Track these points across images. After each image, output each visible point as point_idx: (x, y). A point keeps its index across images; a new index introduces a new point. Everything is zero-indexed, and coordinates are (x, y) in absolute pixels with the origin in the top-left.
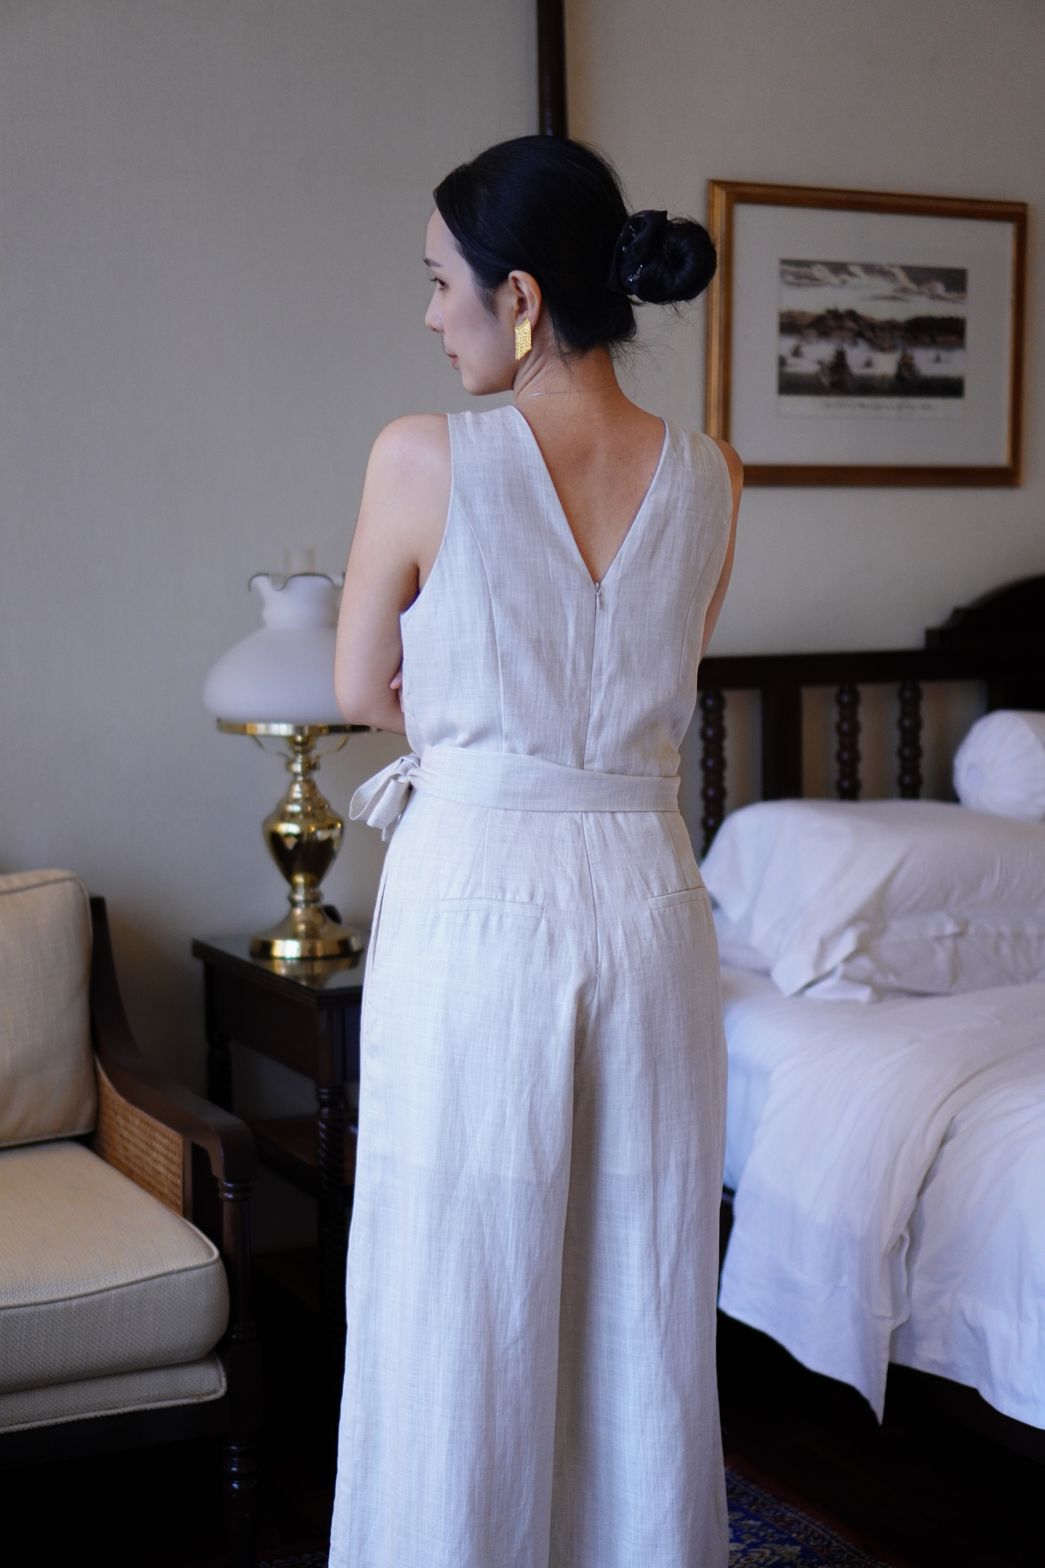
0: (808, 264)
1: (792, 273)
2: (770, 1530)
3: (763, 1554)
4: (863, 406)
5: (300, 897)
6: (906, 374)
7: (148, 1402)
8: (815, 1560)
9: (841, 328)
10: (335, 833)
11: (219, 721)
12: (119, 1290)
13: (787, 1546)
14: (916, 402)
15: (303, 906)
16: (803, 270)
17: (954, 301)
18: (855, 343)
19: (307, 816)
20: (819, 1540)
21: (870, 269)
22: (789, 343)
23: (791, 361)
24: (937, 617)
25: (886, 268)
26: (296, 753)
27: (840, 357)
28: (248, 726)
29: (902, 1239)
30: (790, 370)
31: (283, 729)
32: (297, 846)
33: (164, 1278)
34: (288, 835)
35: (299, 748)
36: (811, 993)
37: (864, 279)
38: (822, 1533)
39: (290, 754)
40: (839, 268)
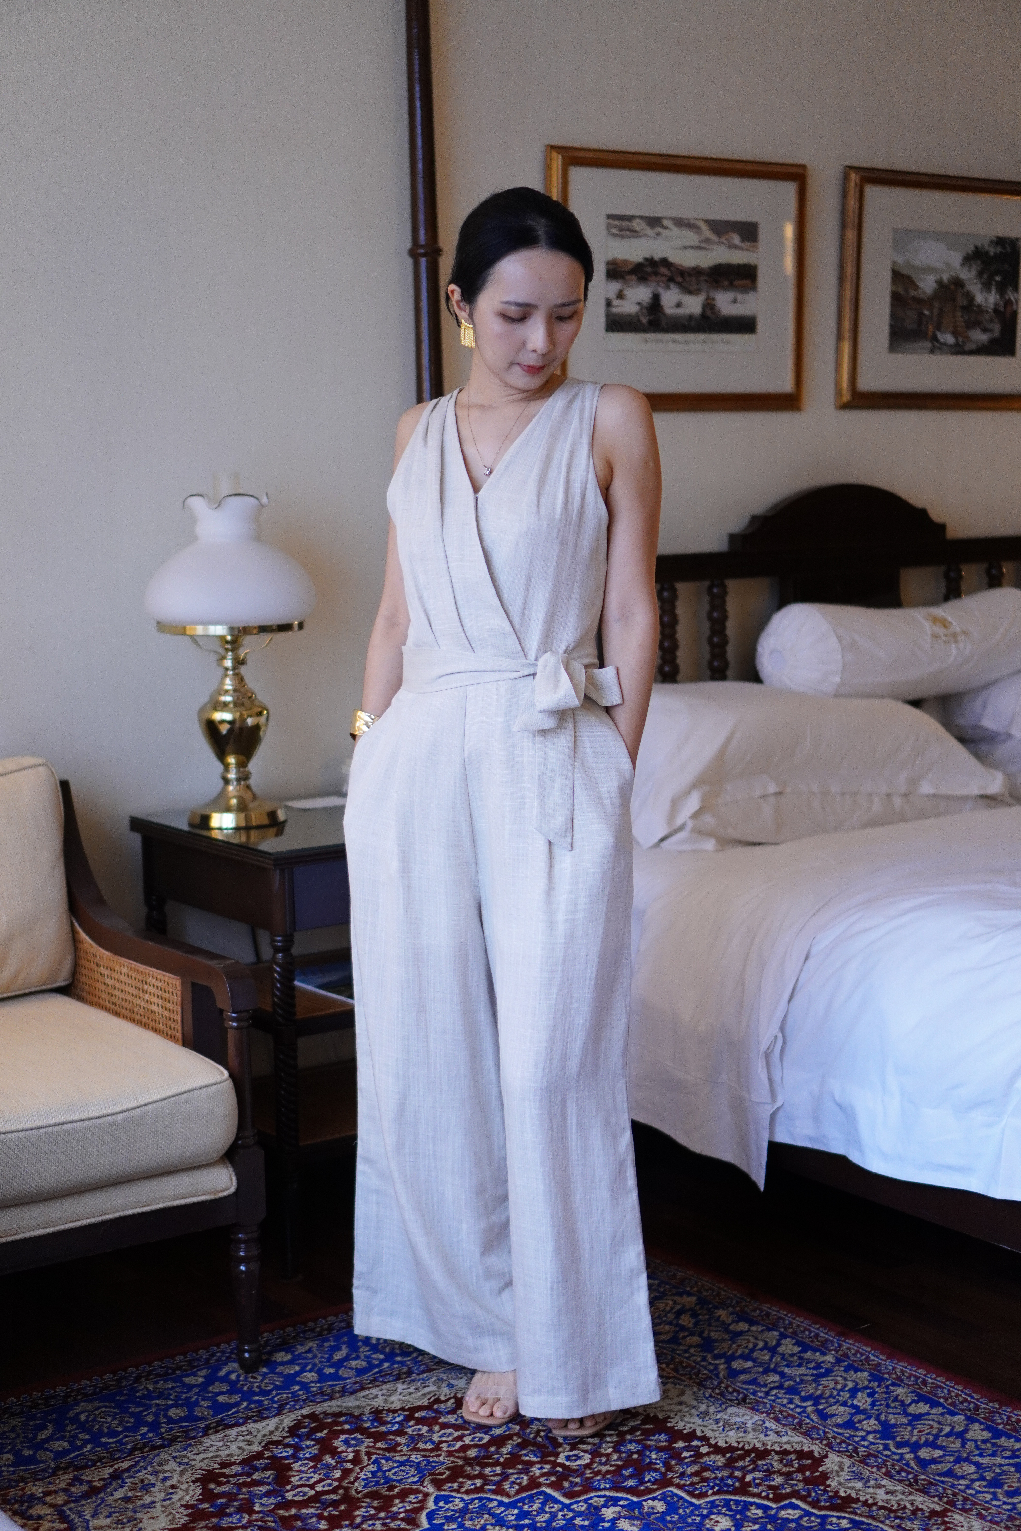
0: (630, 218)
1: (615, 226)
2: (667, 1286)
3: (667, 1305)
4: (674, 341)
5: (232, 775)
6: (709, 313)
7: (175, 1200)
8: (710, 1306)
9: (656, 274)
10: (262, 720)
11: (158, 623)
12: (154, 1105)
13: (685, 1297)
14: (718, 337)
15: (235, 783)
16: (625, 224)
17: (747, 250)
18: (668, 288)
19: (237, 704)
20: (710, 1291)
21: (680, 223)
22: (615, 287)
23: (616, 302)
24: (737, 524)
25: (692, 221)
26: (227, 650)
27: (656, 298)
28: (188, 627)
29: (776, 1037)
30: (615, 310)
31: (220, 630)
32: (230, 731)
33: (189, 1094)
34: (222, 722)
35: (229, 646)
36: (664, 844)
37: (675, 231)
38: (711, 1286)
39: (222, 652)
40: (654, 222)
